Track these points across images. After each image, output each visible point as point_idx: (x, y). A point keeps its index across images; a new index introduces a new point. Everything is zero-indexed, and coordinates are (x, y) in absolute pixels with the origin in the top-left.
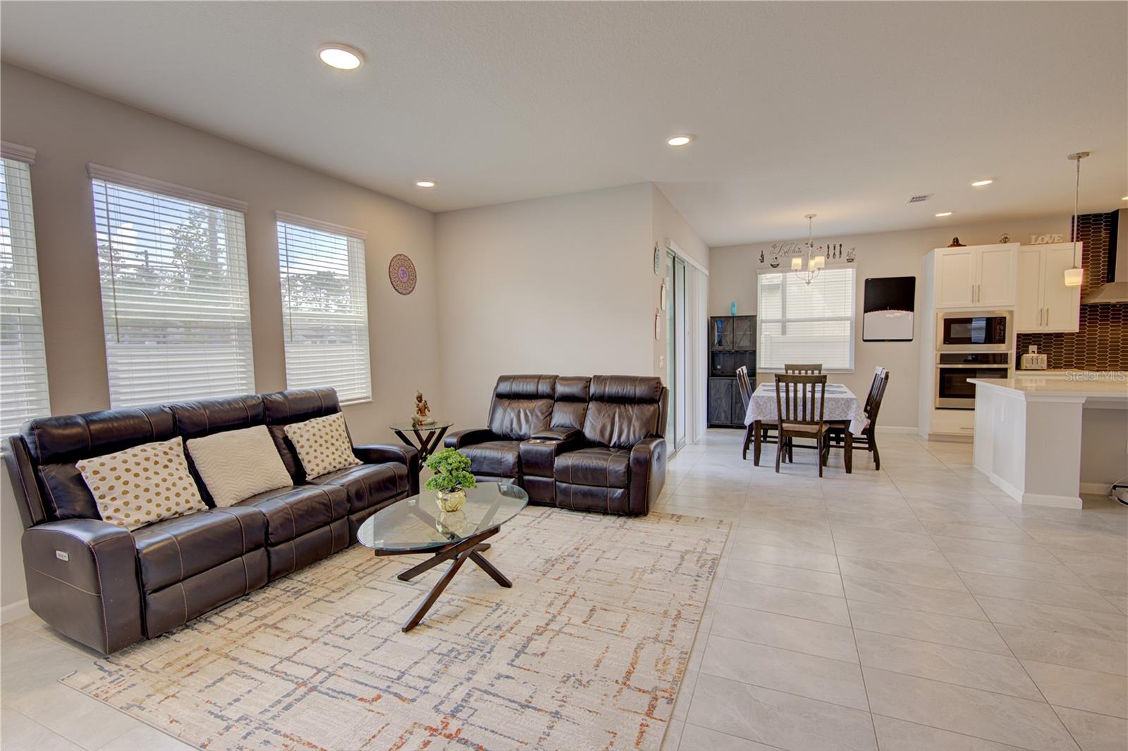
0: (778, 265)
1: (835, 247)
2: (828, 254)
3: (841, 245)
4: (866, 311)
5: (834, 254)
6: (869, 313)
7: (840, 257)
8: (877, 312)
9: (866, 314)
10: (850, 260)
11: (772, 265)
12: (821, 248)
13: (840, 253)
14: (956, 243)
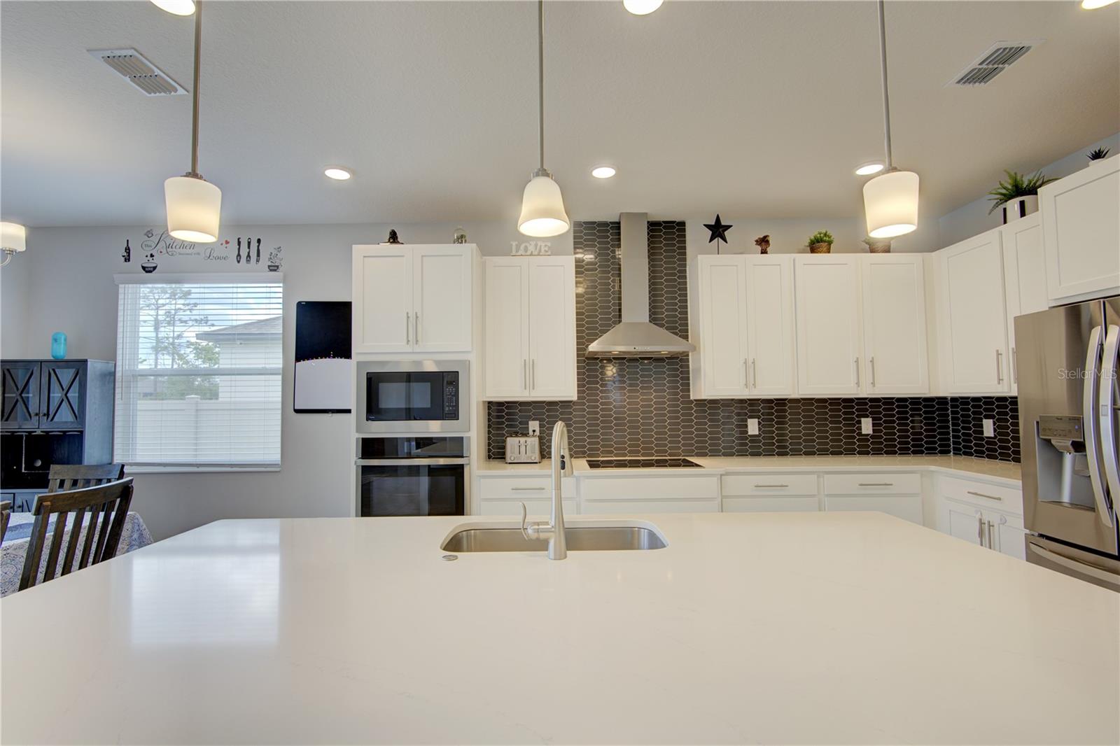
0: (155, 268)
1: (249, 243)
2: (239, 255)
3: (259, 241)
4: (298, 359)
5: (249, 256)
6: (302, 362)
7: (258, 261)
8: (315, 360)
9: (297, 364)
10: (274, 268)
11: (144, 268)
12: (227, 242)
13: (258, 255)
14: (394, 238)
